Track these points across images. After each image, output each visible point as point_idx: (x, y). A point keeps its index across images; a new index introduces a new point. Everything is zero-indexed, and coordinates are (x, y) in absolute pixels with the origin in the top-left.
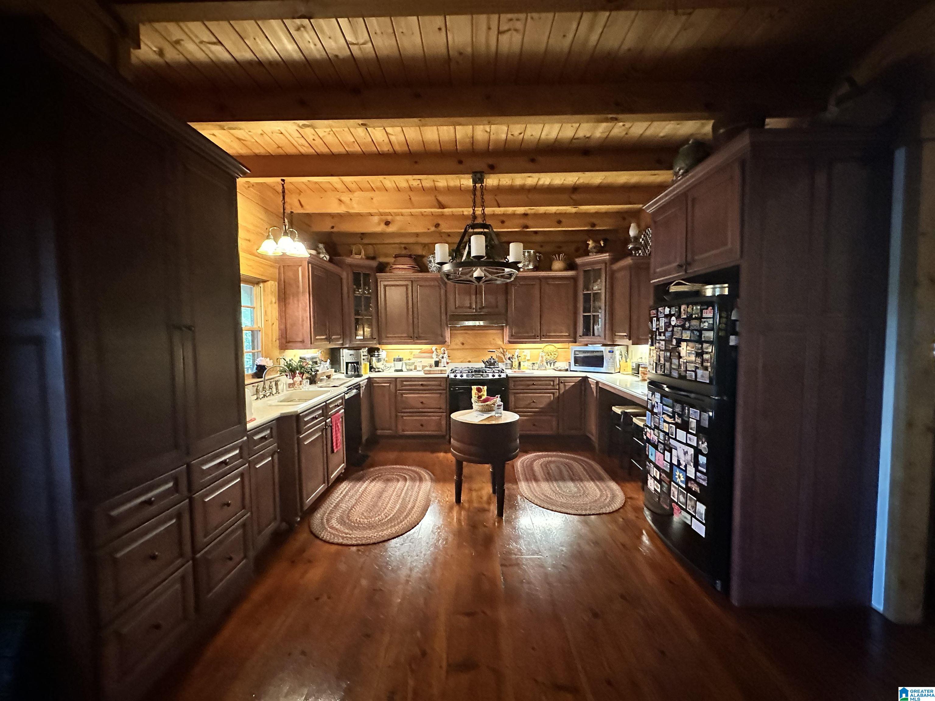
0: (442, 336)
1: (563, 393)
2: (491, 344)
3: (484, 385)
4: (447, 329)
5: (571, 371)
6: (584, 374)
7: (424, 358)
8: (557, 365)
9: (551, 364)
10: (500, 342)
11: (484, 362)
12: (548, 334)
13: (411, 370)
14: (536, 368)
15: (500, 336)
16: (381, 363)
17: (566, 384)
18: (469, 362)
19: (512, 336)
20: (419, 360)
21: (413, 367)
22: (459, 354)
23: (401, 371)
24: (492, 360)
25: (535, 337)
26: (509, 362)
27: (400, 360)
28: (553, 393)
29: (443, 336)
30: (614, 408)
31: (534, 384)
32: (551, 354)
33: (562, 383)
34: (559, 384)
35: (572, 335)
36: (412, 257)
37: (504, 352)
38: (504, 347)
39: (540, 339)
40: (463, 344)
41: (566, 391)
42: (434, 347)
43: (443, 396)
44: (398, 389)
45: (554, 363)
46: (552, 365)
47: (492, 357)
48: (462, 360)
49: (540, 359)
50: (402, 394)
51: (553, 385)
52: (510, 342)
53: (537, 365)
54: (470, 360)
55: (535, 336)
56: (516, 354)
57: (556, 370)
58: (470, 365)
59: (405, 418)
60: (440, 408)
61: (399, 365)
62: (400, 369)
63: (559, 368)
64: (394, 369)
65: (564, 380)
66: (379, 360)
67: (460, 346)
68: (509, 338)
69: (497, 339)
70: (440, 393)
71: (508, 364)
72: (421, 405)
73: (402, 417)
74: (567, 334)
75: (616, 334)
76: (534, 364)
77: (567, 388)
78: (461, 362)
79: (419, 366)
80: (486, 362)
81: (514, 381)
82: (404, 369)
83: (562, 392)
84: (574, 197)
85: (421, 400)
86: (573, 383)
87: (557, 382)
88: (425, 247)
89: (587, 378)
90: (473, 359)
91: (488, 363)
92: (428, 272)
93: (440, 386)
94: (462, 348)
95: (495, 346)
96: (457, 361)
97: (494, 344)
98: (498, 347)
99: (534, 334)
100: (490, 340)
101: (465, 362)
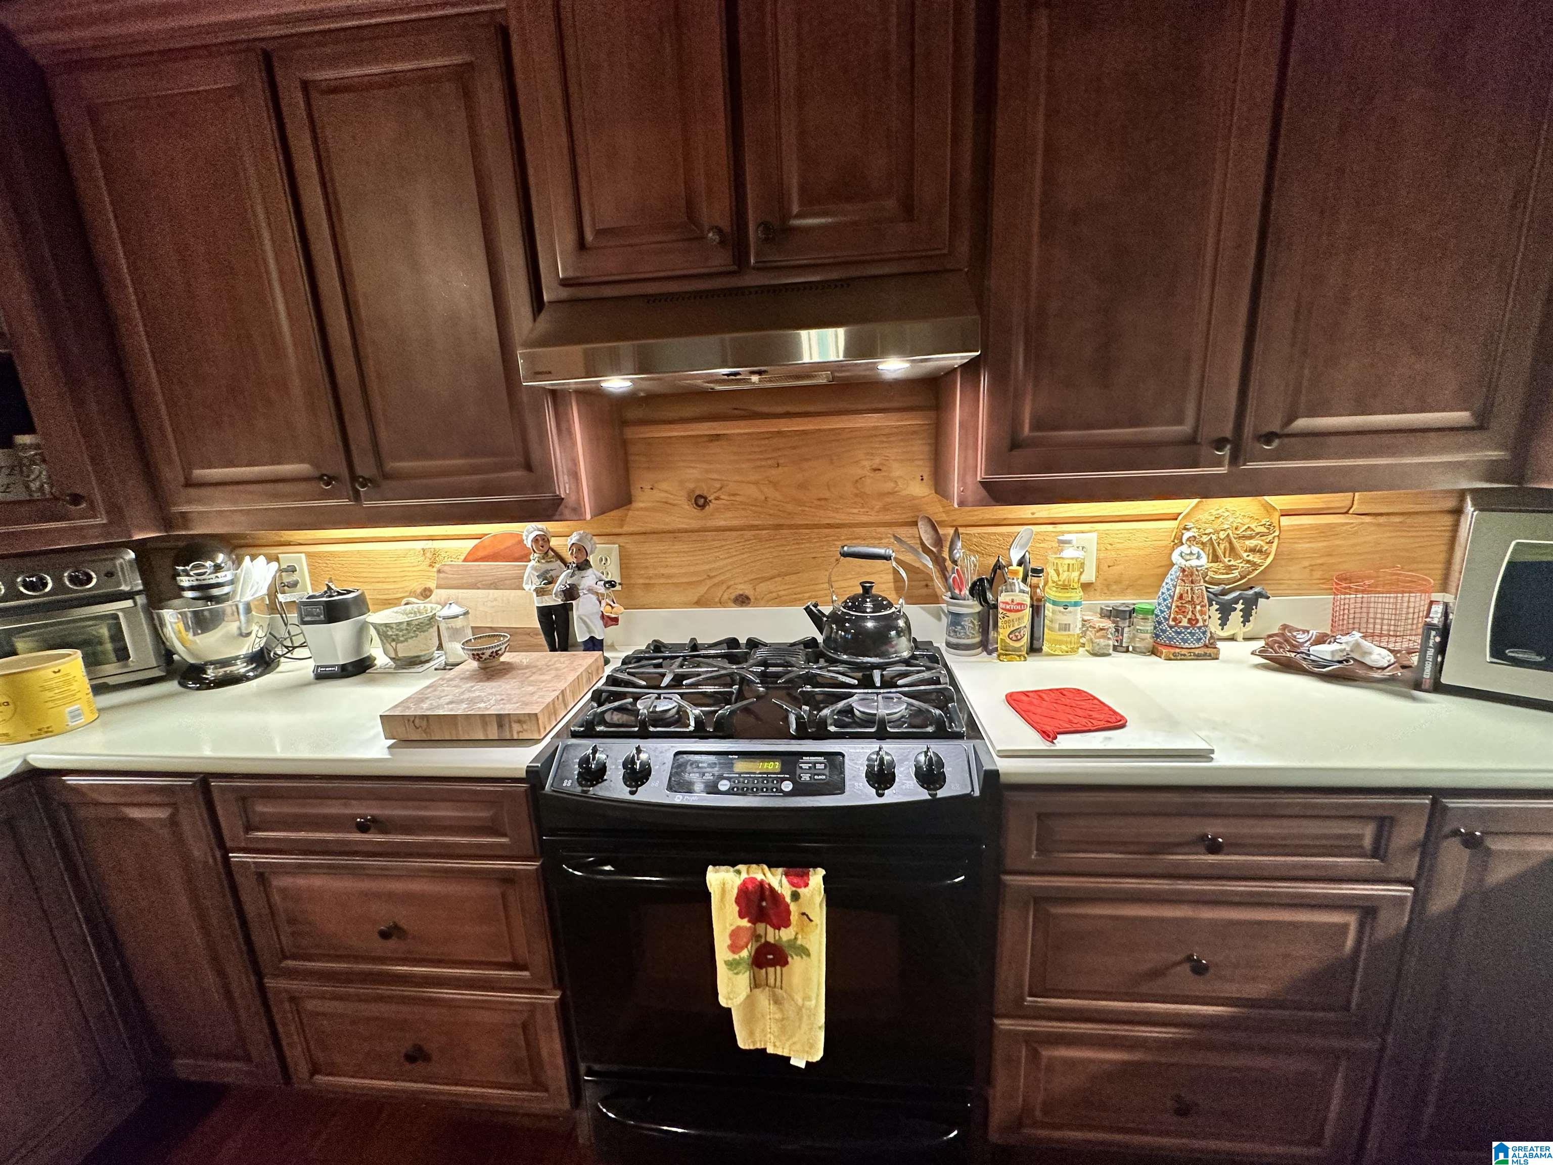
0: (528, 466)
2: (861, 497)
3: (801, 863)
7: (496, 584)
10: (916, 487)
12: (1302, 423)
15: (920, 448)
18: (742, 600)
19: (1009, 452)
22: (676, 560)
24: (869, 609)
26: (972, 607)
29: (535, 467)
31: (1210, 842)
34: (1428, 847)
37: (939, 541)
39: (1236, 463)
40: (701, 502)
41: (1481, 901)
44: (228, 840)
47: (867, 589)
48: (702, 590)
51: (1378, 853)
54: (747, 590)
55: (1192, 441)
56: (1015, 556)
60: (514, 966)
67: (688, 517)
68: (996, 460)
69: (897, 470)
71: (966, 623)
72: (385, 943)
74: (1462, 417)
76: (1124, 615)
77: (1503, 878)
78: (699, 603)
80: (836, 616)
81: (1041, 817)
83: (1442, 898)
85: (384, 914)
86: (1549, 846)
87: (1413, 829)
90: (763, 587)
94: (695, 524)
95: (885, 509)
96: (676, 598)
97: (882, 495)
98: (907, 516)
99: (1185, 429)
100: (857, 471)
101: (721, 604)
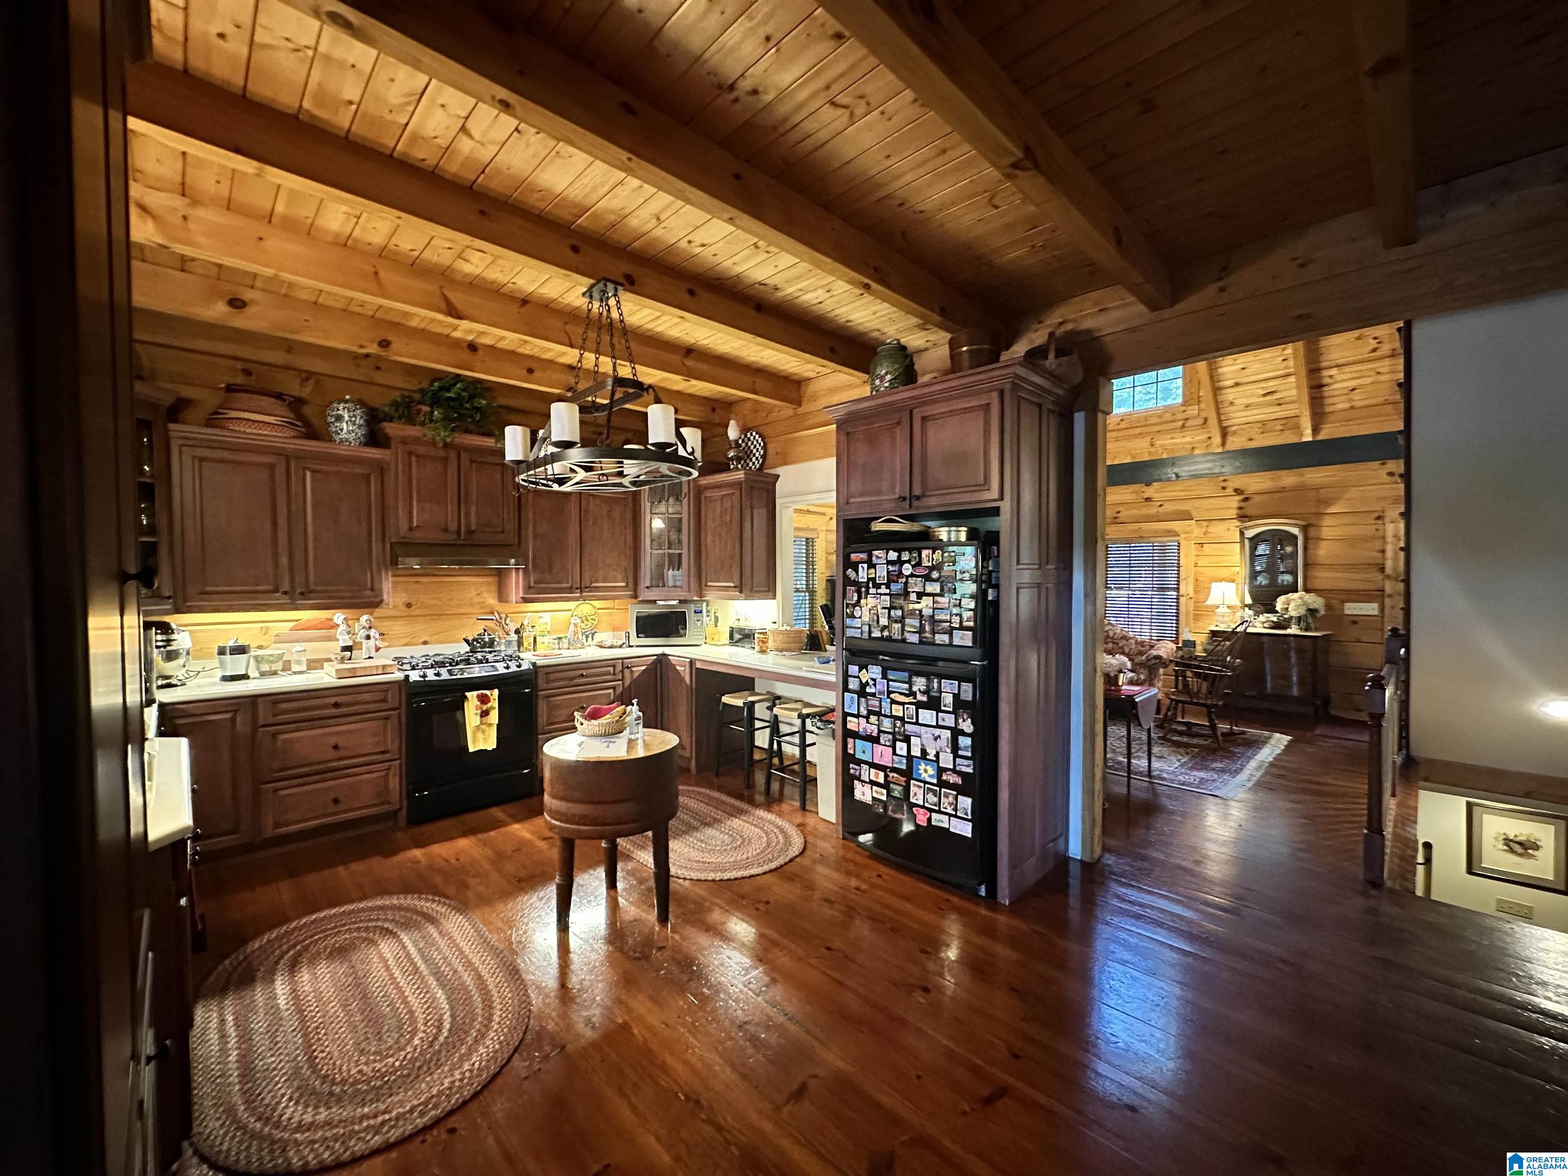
0: (372, 589)
1: (630, 685)
2: (472, 605)
3: (491, 688)
4: (387, 574)
5: (630, 646)
6: (659, 651)
7: (310, 640)
8: (598, 637)
9: (587, 637)
10: (492, 601)
11: (467, 641)
12: (594, 585)
13: (275, 673)
14: (566, 646)
15: (494, 588)
16: (181, 661)
17: (634, 669)
18: (425, 643)
19: (528, 588)
20: (298, 647)
21: (279, 666)
22: (397, 628)
23: (245, 677)
24: (486, 636)
25: (571, 590)
26: (514, 637)
27: (241, 650)
28: (614, 688)
29: (375, 590)
30: (726, 699)
31: (582, 675)
32: (587, 620)
33: (628, 667)
34: (622, 671)
35: (631, 585)
36: (284, 400)
37: (501, 618)
38: (500, 610)
39: (581, 592)
40: (409, 605)
41: (634, 682)
42: (339, 616)
43: (392, 724)
44: (261, 722)
45: (593, 634)
46: (590, 639)
47: (485, 630)
48: (407, 640)
49: (572, 628)
50: (274, 735)
51: (614, 674)
52: (526, 600)
53: (567, 641)
54: (427, 638)
55: (571, 588)
56: (528, 620)
57: (601, 647)
58: (431, 650)
59: (284, 792)
60: (384, 752)
61: (237, 664)
62: (244, 672)
63: (609, 644)
64: (219, 673)
65: (630, 663)
66: (171, 656)
67: (404, 611)
68: (525, 592)
69: (486, 595)
70: (387, 718)
71: (513, 643)
72: (333, 754)
73: (276, 790)
74: (623, 584)
75: (709, 584)
76: (560, 638)
77: (636, 675)
78: (406, 645)
79: (299, 662)
80: (474, 640)
81: (546, 674)
82: (253, 673)
83: (627, 683)
84: (690, 363)
85: (332, 741)
86: (644, 668)
87: (619, 668)
88: (307, 379)
89: (664, 655)
90: (437, 637)
91: (478, 643)
92: (330, 440)
93: (384, 701)
94: (406, 614)
95: (481, 608)
96: (396, 643)
97: (480, 603)
98: (489, 611)
99: (569, 585)
100: (470, 596)
101: (416, 644)
